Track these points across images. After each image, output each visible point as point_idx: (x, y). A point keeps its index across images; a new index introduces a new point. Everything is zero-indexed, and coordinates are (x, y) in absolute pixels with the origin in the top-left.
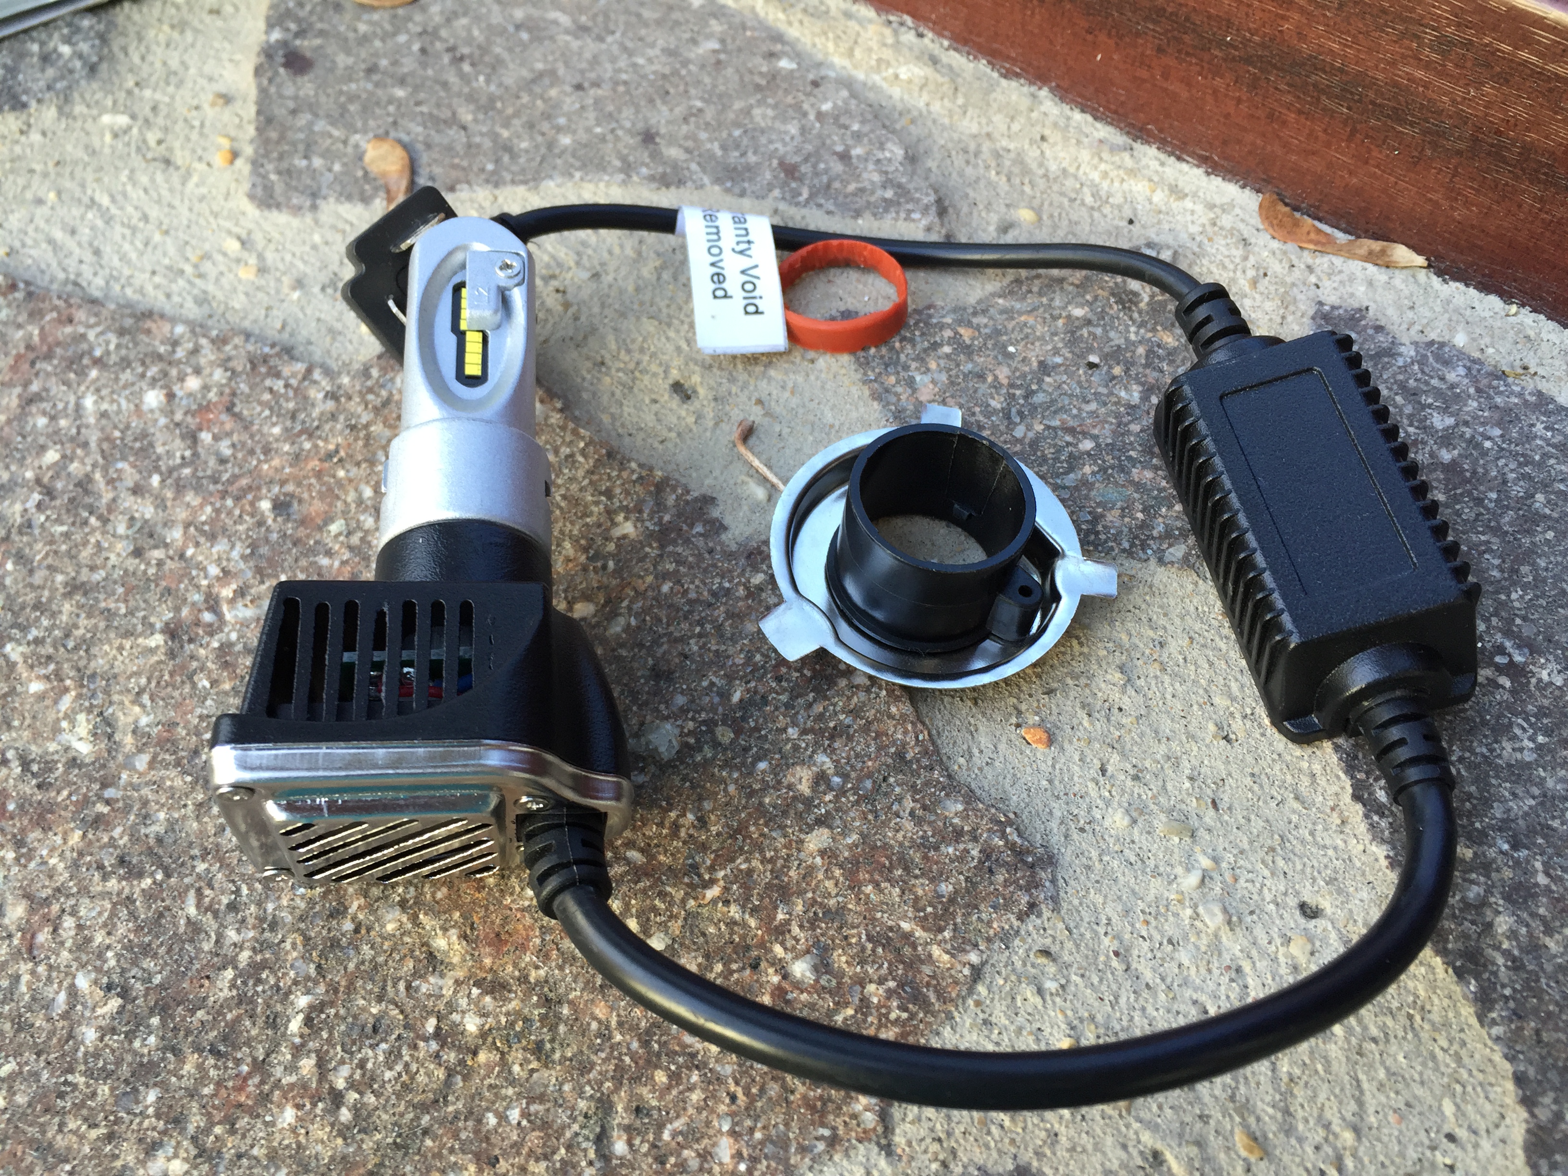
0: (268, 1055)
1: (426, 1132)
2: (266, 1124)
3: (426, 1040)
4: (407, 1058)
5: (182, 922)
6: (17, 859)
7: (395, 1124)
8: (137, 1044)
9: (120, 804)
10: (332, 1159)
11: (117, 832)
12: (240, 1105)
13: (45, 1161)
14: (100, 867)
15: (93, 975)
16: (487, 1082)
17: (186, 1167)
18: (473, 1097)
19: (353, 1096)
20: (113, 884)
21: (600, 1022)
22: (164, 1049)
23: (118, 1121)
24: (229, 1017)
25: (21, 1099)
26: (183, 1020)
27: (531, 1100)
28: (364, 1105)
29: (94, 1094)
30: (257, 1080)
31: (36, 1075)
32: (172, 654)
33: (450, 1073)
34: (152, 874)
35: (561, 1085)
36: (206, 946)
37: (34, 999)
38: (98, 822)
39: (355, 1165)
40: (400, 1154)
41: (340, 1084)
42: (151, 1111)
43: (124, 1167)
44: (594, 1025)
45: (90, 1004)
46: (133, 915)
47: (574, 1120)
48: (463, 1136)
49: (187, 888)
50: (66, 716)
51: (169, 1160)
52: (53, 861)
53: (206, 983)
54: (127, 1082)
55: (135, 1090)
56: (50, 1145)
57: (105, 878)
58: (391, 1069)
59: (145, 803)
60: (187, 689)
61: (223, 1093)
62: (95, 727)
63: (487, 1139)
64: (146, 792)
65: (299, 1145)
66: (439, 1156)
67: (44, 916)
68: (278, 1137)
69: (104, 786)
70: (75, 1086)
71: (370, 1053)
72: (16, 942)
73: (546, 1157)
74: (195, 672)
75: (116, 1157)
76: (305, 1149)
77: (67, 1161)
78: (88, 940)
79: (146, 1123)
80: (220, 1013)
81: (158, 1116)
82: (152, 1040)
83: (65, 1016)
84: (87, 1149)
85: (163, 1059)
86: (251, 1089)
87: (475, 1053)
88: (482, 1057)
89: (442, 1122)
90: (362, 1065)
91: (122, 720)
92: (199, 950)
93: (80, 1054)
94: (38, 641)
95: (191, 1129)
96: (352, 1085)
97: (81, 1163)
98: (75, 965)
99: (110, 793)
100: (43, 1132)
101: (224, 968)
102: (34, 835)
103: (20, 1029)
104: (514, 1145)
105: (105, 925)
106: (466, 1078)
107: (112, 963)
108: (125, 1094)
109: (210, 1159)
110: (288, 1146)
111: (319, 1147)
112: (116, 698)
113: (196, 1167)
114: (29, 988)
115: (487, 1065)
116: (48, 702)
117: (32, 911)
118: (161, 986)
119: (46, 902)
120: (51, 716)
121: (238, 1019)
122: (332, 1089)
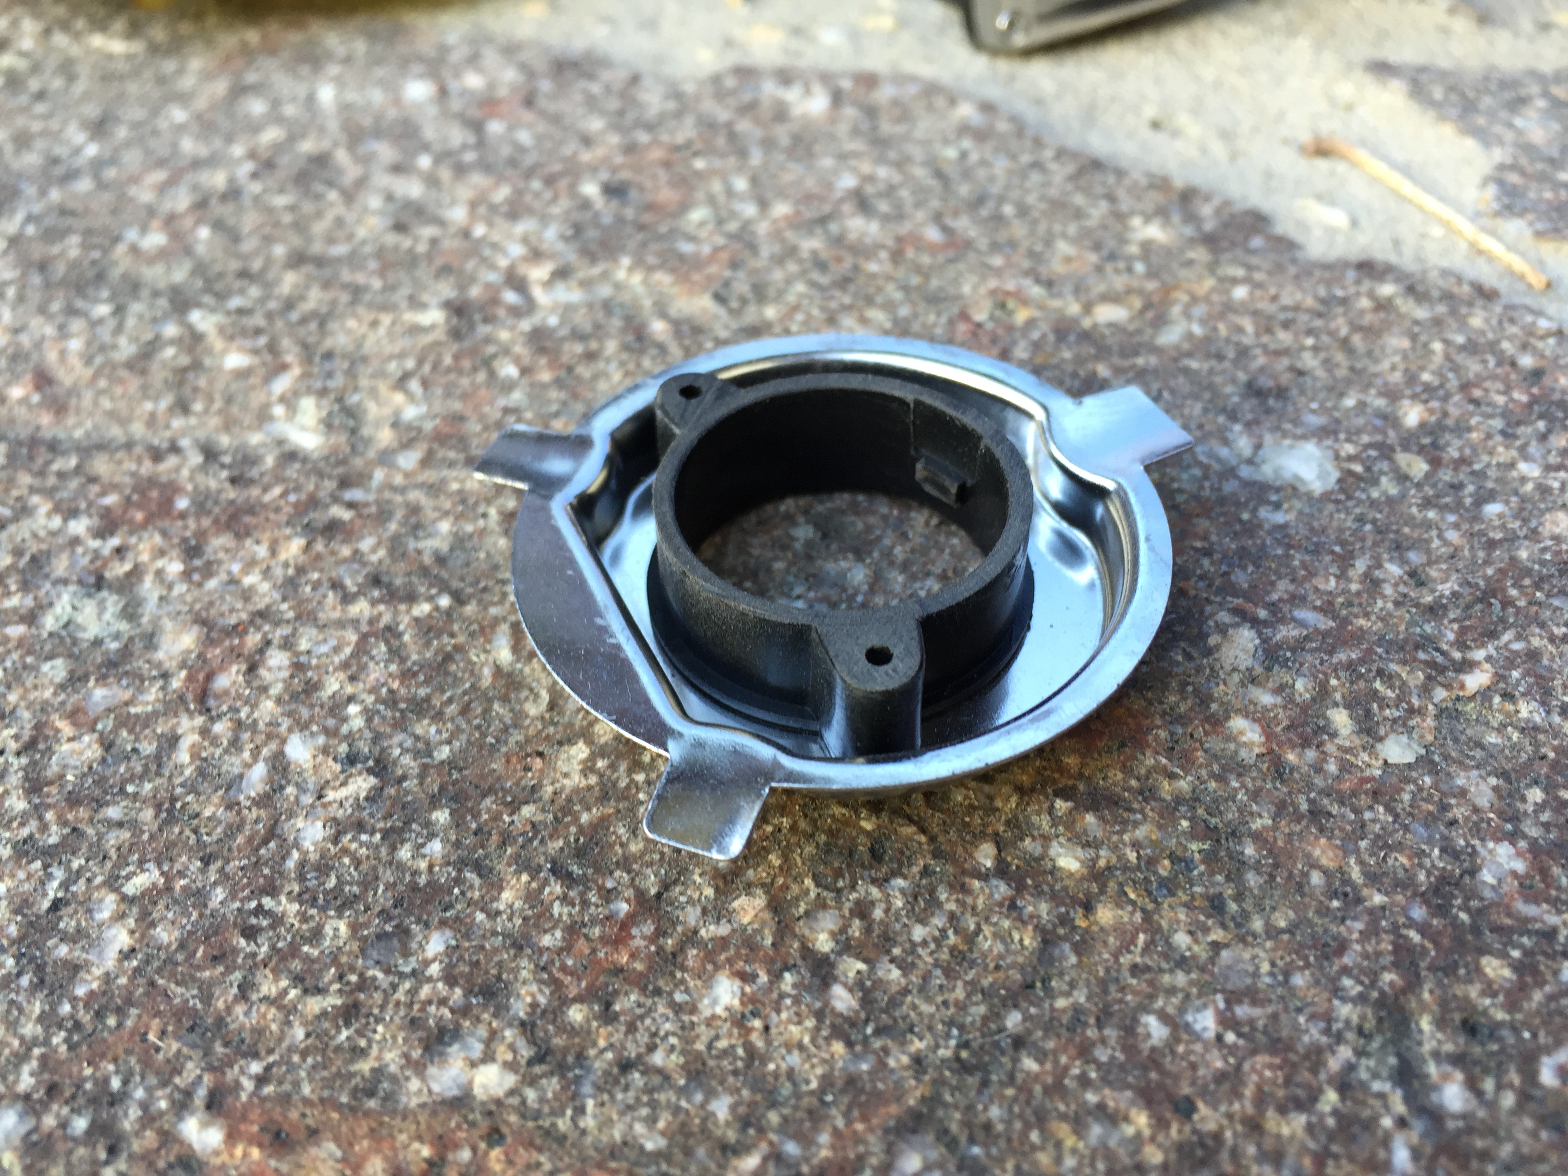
0: (666, 886)
1: (1019, 1042)
2: (677, 1009)
3: (984, 877)
4: (952, 906)
5: (487, 672)
6: (187, 575)
7: (950, 1023)
8: (405, 853)
9: (373, 509)
10: (826, 1081)
11: (366, 544)
12: (618, 971)
13: (207, 1052)
14: (336, 585)
15: (321, 740)
16: (1126, 960)
17: (511, 1080)
18: (1103, 984)
19: (853, 967)
20: (361, 608)
21: (1325, 872)
22: (461, 864)
23: (365, 984)
24: (585, 818)
25: (164, 935)
26: (496, 817)
27: (1233, 998)
28: (879, 983)
29: (316, 935)
30: (648, 928)
31: (200, 896)
32: (456, 334)
33: (1048, 939)
34: (430, 599)
35: (1287, 974)
36: (533, 710)
37: (201, 773)
38: (332, 529)
39: (878, 1098)
40: (972, 1081)
41: (823, 943)
42: (434, 969)
43: (378, 1072)
44: (1316, 878)
45: (312, 783)
46: (396, 653)
47: (1339, 1038)
48: (1102, 1055)
49: (496, 622)
50: (282, 399)
51: (473, 1064)
52: (249, 580)
53: (538, 763)
54: (386, 916)
55: (404, 933)
56: (220, 1022)
57: (347, 599)
58: (923, 922)
59: (414, 510)
60: (481, 377)
61: (582, 945)
62: (330, 414)
63: (1158, 1066)
64: (415, 496)
65: (751, 1052)
66: (1056, 1089)
67: (232, 649)
68: (704, 1034)
69: (345, 483)
70: (278, 920)
71: (875, 892)
72: (176, 684)
73: (1300, 1105)
74: (494, 356)
75: (363, 1053)
76: (764, 1059)
77: (255, 1055)
78: (312, 687)
79: (425, 991)
80: (567, 809)
81: (450, 979)
82: (436, 847)
83: (264, 801)
84: (299, 1033)
85: (458, 881)
86: (639, 942)
87: (1088, 908)
88: (1105, 914)
89: (1050, 1026)
90: (862, 910)
91: (373, 410)
92: (519, 716)
93: (291, 864)
94: (241, 312)
95: (520, 1009)
96: (845, 946)
97: (286, 1060)
98: (286, 723)
99: (355, 494)
100: (207, 998)
101: (570, 741)
102: (219, 543)
103: (171, 819)
104: (1221, 1077)
105: (345, 666)
106: (1080, 949)
107: (357, 723)
108: (382, 936)
109: (561, 1069)
110: (726, 1053)
111: (795, 1059)
112: (364, 382)
113: (532, 1081)
114: (195, 755)
115: (1118, 928)
116: (254, 380)
117: (209, 641)
118: (451, 764)
119: (239, 630)
120: (257, 399)
121: (602, 824)
122: (807, 952)
